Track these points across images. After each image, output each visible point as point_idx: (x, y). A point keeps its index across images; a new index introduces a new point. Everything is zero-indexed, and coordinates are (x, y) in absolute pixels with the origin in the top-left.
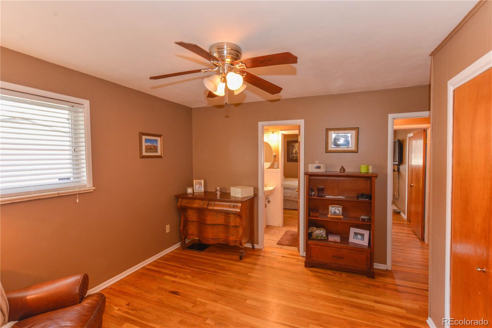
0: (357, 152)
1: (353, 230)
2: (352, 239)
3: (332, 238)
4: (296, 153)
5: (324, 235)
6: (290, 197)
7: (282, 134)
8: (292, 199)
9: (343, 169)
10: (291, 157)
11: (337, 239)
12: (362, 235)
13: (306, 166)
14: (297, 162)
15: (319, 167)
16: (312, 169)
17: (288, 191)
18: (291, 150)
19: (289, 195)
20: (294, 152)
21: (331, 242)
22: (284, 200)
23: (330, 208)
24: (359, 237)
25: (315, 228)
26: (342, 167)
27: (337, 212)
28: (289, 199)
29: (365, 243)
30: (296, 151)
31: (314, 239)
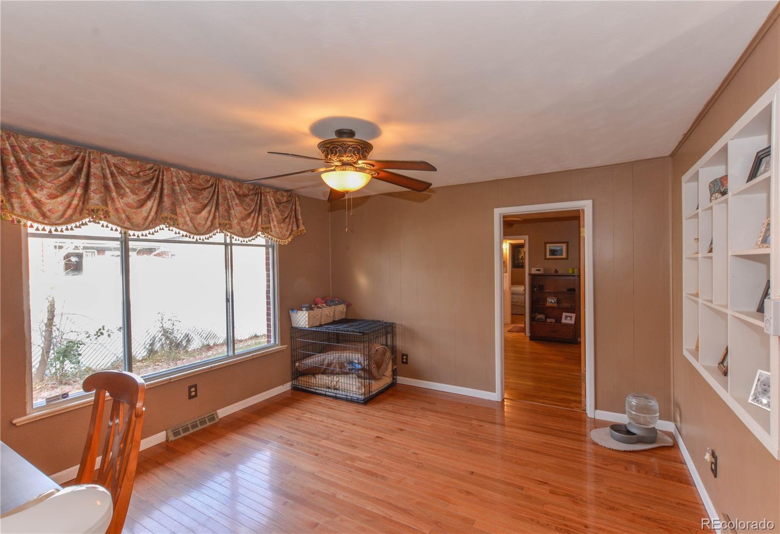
0: (567, 259)
1: (564, 314)
2: (564, 321)
3: (548, 320)
4: (522, 258)
5: (544, 318)
6: (516, 302)
7: (510, 243)
8: (518, 304)
9: (556, 271)
10: (516, 262)
11: (553, 320)
12: (571, 317)
13: (530, 270)
14: (523, 267)
15: (539, 270)
16: (534, 271)
17: (514, 295)
18: (517, 255)
19: (516, 300)
20: (520, 257)
21: (549, 322)
22: (512, 305)
23: (548, 299)
24: (569, 318)
25: (537, 314)
26: (556, 270)
27: (553, 301)
28: (515, 304)
29: (572, 322)
30: (522, 256)
31: (536, 321)
